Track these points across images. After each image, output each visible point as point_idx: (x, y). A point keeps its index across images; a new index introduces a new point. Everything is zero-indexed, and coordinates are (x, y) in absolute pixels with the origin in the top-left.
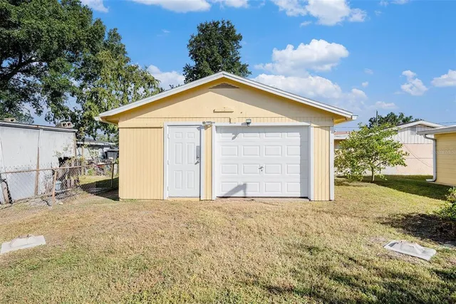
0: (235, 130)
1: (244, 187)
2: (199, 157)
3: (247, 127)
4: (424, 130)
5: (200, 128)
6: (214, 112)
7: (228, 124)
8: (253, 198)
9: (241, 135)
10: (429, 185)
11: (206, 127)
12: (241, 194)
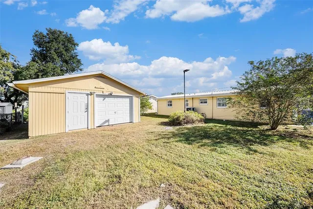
0: (104, 96)
1: (108, 121)
2: (87, 108)
3: (110, 95)
4: (155, 98)
5: (88, 95)
6: (95, 87)
7: (102, 94)
8: (112, 125)
9: (107, 99)
10: (155, 115)
11: (91, 94)
12: (107, 124)
